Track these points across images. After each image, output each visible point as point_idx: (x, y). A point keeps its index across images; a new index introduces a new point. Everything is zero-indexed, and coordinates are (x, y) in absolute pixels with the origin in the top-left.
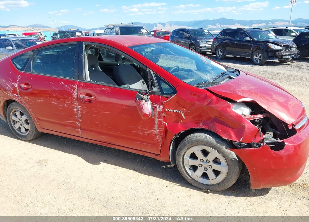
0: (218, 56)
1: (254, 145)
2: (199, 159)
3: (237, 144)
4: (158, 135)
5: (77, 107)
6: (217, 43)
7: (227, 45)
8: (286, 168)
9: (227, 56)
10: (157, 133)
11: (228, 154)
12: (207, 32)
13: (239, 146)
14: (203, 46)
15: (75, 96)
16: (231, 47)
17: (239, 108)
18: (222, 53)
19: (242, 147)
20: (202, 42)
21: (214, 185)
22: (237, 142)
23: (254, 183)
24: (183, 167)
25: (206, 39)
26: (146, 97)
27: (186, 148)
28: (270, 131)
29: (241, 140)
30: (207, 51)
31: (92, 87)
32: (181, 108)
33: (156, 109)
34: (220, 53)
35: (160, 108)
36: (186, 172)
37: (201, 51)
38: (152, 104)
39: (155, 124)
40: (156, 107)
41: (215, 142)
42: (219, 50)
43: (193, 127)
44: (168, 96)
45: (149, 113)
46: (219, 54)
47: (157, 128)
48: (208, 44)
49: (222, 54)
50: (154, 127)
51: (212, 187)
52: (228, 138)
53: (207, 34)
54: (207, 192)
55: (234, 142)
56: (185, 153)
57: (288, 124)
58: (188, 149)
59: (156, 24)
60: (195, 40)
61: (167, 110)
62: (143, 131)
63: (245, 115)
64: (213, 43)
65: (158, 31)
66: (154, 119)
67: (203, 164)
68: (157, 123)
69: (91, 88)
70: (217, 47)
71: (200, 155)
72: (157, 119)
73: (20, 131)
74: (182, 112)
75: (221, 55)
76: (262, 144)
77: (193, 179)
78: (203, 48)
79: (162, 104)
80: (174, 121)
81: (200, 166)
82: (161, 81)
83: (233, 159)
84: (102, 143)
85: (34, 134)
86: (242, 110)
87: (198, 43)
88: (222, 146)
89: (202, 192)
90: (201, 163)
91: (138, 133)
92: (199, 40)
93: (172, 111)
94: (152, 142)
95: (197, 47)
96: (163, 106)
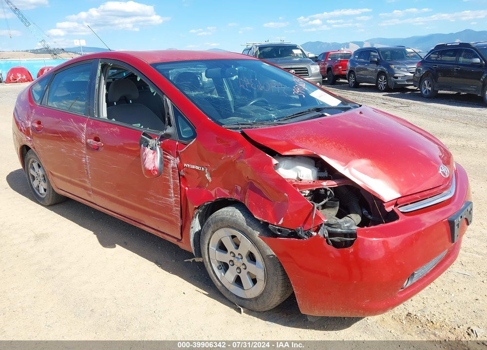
0: (424, 92)
1: (300, 233)
2: (229, 252)
3: (275, 229)
4: (175, 206)
5: (85, 158)
6: (424, 68)
7: (447, 72)
8: (355, 282)
9: (440, 92)
10: (173, 204)
11: (262, 245)
12: (412, 53)
13: (279, 233)
14: (401, 75)
15: (83, 141)
16: (456, 77)
17: (293, 167)
18: (430, 86)
19: (284, 235)
20: (399, 68)
21: (250, 300)
22: (275, 226)
23: (302, 304)
24: (209, 264)
25: (407, 64)
26: (152, 142)
27: (210, 231)
28: (356, 213)
29: (280, 223)
30: (407, 83)
31: (100, 127)
32: (205, 164)
33: (170, 163)
34: (427, 88)
35: (174, 162)
36: (214, 272)
37: (396, 83)
38: (164, 154)
39: (169, 187)
40: (170, 160)
41: (245, 224)
42: (426, 82)
43: (222, 197)
44: (185, 142)
45: (152, 169)
46: (425, 88)
47: (173, 195)
48: (410, 72)
49: (430, 89)
50: (169, 193)
51: (247, 302)
52: (262, 218)
53: (412, 55)
54: (239, 311)
55: (270, 225)
56: (210, 239)
57: (384, 203)
58: (213, 232)
59: (349, 43)
60: (388, 66)
61: (185, 165)
62: (156, 198)
63: (301, 180)
64: (418, 70)
65: (332, 53)
66: (168, 179)
67: (235, 261)
68: (172, 186)
69: (99, 129)
70: (424, 77)
71: (229, 244)
72: (172, 180)
73: (39, 190)
74: (206, 169)
75: (429, 91)
76: (315, 234)
77: (223, 285)
78: (399, 79)
79: (178, 155)
80: (197, 185)
81: (231, 263)
82: (179, 117)
83: (271, 255)
84: (124, 218)
85: (51, 196)
86: (298, 171)
87: (392, 70)
88: (255, 231)
89: (233, 310)
90: (232, 259)
91: (151, 201)
92: (393, 66)
93: (193, 167)
94: (169, 218)
95: (389, 78)
96: (180, 159)
